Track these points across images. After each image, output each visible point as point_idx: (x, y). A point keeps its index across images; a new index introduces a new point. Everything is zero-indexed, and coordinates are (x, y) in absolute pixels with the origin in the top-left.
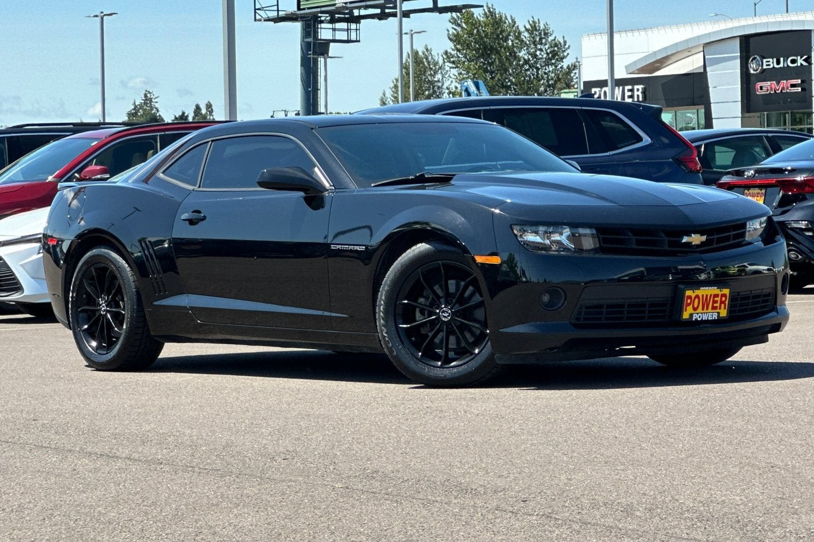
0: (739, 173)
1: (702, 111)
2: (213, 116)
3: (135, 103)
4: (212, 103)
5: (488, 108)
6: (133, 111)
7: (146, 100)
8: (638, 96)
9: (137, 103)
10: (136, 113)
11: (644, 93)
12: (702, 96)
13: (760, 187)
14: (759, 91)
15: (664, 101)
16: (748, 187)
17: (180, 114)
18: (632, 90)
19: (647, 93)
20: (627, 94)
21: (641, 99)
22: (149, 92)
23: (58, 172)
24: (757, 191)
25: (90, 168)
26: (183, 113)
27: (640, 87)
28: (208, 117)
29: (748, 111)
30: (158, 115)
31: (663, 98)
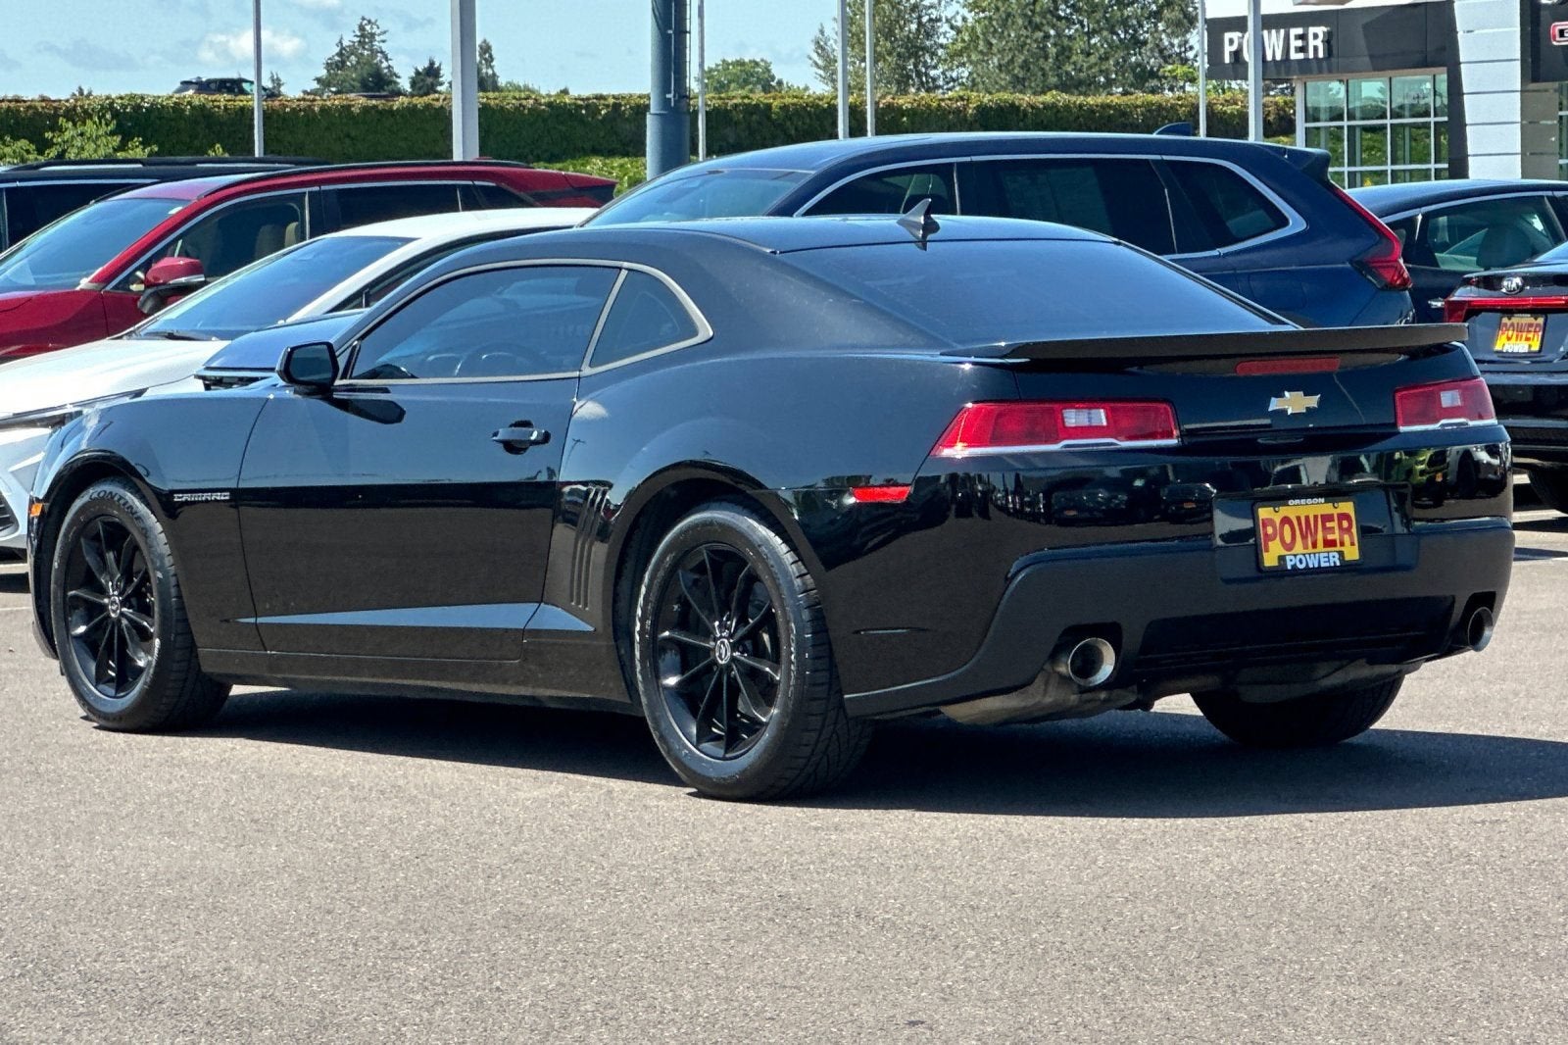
0: (1491, 283)
1: (1443, 78)
2: (492, 67)
3: (341, 42)
4: (491, 44)
5: (968, 159)
6: (337, 58)
7: (363, 36)
8: (1316, 49)
9: (346, 43)
10: (343, 62)
11: (1328, 42)
12: (1444, 49)
13: (1535, 311)
14: (1558, 39)
15: (1367, 59)
16: (1509, 311)
17: (427, 65)
18: (1303, 37)
19: (1333, 42)
20: (1295, 43)
21: (1321, 55)
22: (369, 22)
23: (100, 269)
24: (1527, 319)
25: (166, 262)
26: (432, 64)
27: (1321, 30)
28: (484, 71)
29: (1535, 80)
30: (385, 64)
31: (1366, 53)
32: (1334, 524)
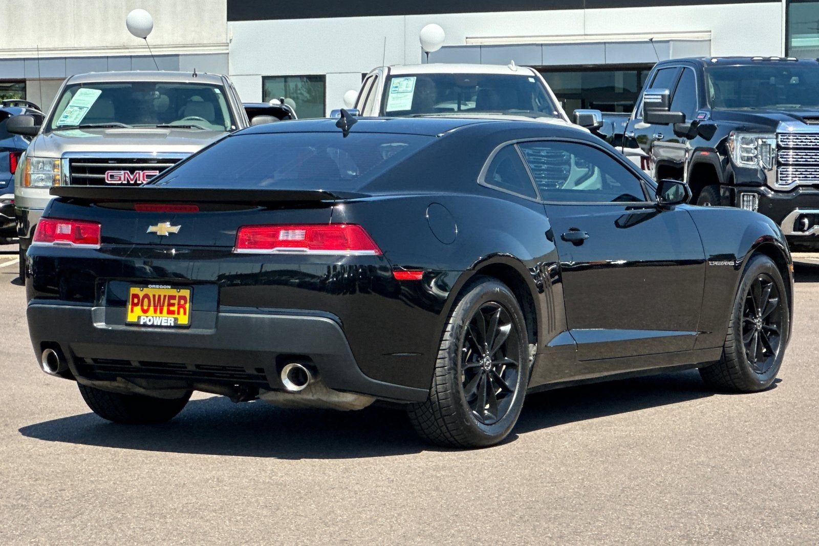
32: (176, 302)
